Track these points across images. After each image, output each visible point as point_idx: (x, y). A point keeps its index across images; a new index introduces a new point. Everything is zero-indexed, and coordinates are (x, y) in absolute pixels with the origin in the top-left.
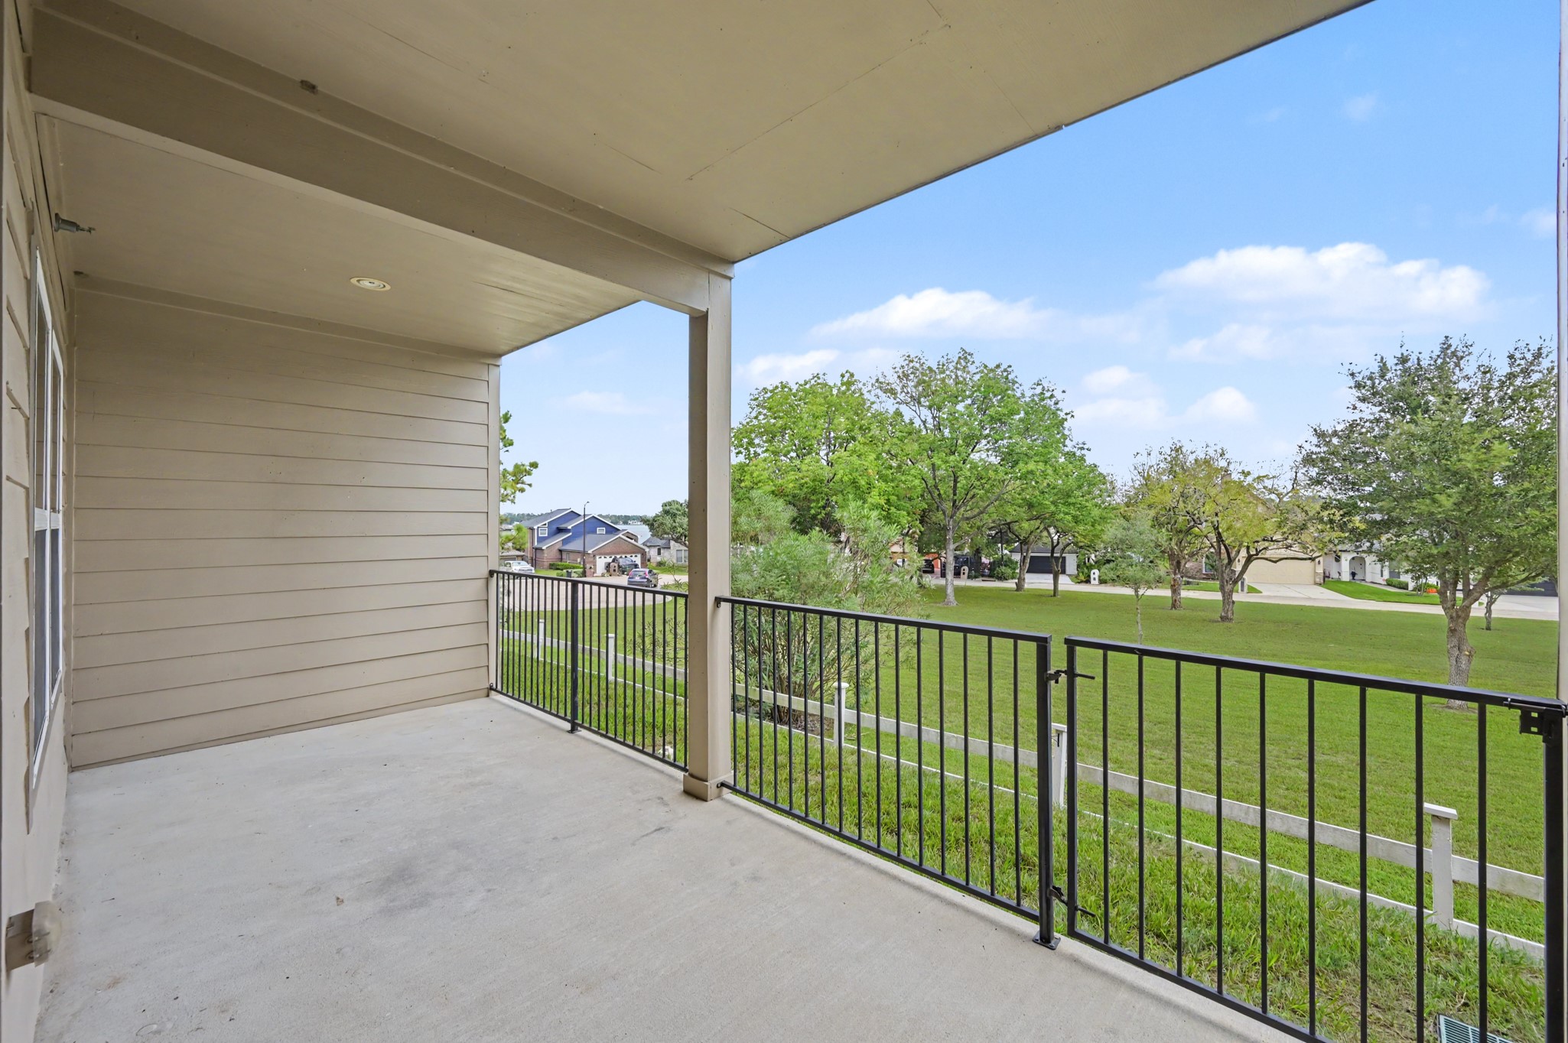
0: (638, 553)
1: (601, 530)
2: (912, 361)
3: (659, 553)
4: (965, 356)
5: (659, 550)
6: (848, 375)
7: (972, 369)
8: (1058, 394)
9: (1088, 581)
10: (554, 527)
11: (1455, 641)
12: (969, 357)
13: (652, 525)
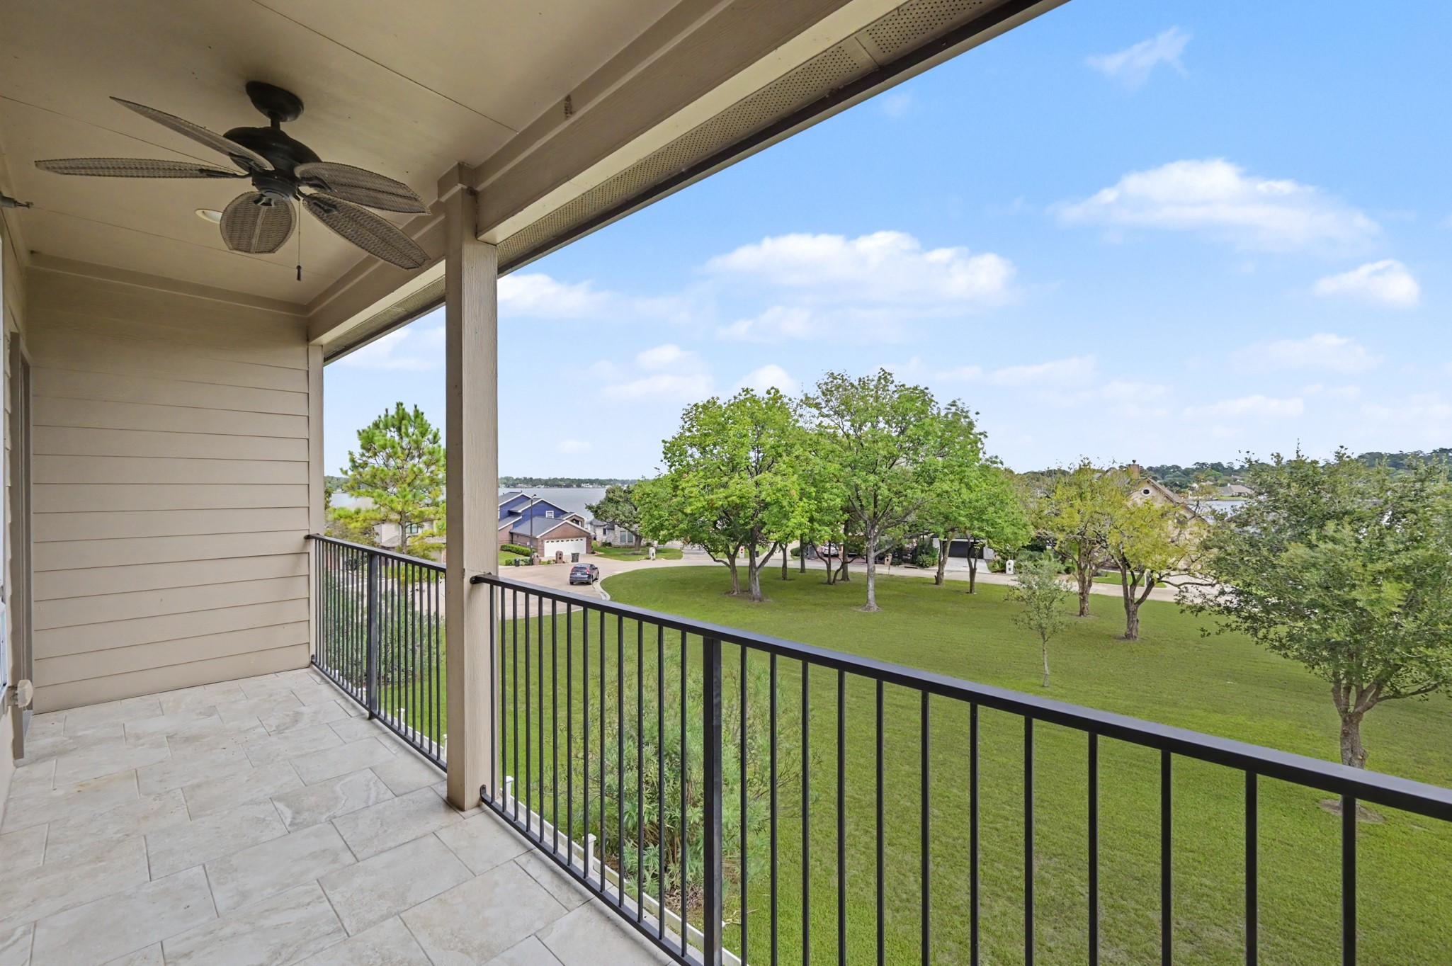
0: (584, 536)
1: (550, 514)
2: (836, 378)
3: (605, 533)
4: (885, 377)
5: (604, 530)
6: (773, 391)
7: (892, 388)
8: (972, 416)
9: (1003, 571)
10: (506, 510)
11: (1348, 745)
12: (888, 377)
13: (596, 511)
